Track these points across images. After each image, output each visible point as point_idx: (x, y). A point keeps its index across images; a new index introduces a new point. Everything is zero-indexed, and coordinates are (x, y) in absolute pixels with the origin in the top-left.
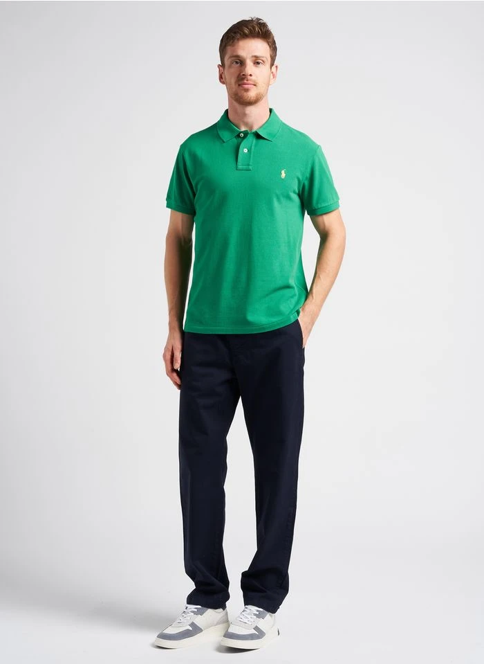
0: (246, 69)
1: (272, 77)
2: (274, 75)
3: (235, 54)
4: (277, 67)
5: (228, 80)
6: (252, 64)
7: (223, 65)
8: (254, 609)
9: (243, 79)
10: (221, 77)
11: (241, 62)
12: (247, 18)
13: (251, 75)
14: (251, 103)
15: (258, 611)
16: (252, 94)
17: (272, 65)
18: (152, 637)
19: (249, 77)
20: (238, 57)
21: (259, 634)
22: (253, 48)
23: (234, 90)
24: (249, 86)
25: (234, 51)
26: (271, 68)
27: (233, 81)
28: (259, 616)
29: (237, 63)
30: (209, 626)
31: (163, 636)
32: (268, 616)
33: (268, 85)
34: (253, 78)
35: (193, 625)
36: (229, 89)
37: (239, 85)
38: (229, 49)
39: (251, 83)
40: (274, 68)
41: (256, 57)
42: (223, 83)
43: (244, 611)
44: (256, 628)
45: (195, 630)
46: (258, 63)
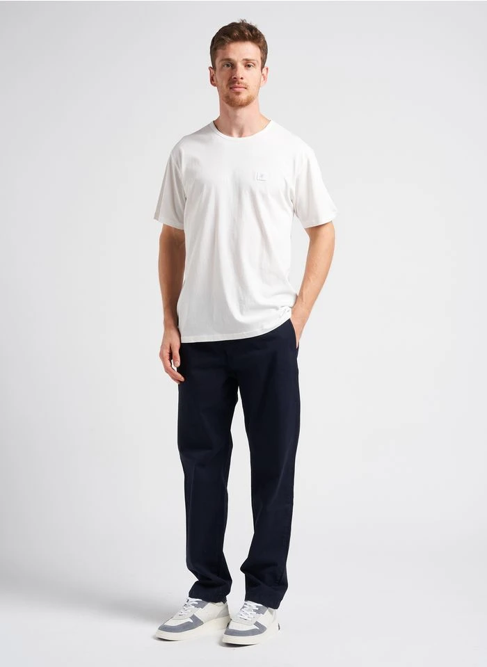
0: (237, 73)
1: (262, 79)
2: (264, 77)
3: (226, 57)
4: (267, 69)
5: (219, 83)
6: (243, 67)
7: (214, 68)
8: (254, 605)
9: (234, 82)
10: (212, 79)
11: (232, 65)
12: (238, 21)
13: (242, 78)
14: (242, 105)
15: (257, 607)
16: (243, 96)
17: (263, 67)
18: (153, 629)
19: (240, 80)
20: (229, 60)
21: (260, 629)
22: (243, 51)
23: (225, 93)
24: (240, 89)
25: (225, 54)
26: (262, 70)
27: (224, 84)
28: (258, 612)
29: (228, 65)
30: (209, 619)
31: (164, 628)
32: (268, 611)
33: (259, 87)
34: (244, 81)
35: (193, 617)
36: (220, 91)
37: (231, 88)
38: (220, 51)
39: (242, 86)
40: (264, 70)
41: (247, 60)
42: (214, 85)
43: (243, 607)
44: (257, 624)
45: (196, 622)
46: (249, 66)
